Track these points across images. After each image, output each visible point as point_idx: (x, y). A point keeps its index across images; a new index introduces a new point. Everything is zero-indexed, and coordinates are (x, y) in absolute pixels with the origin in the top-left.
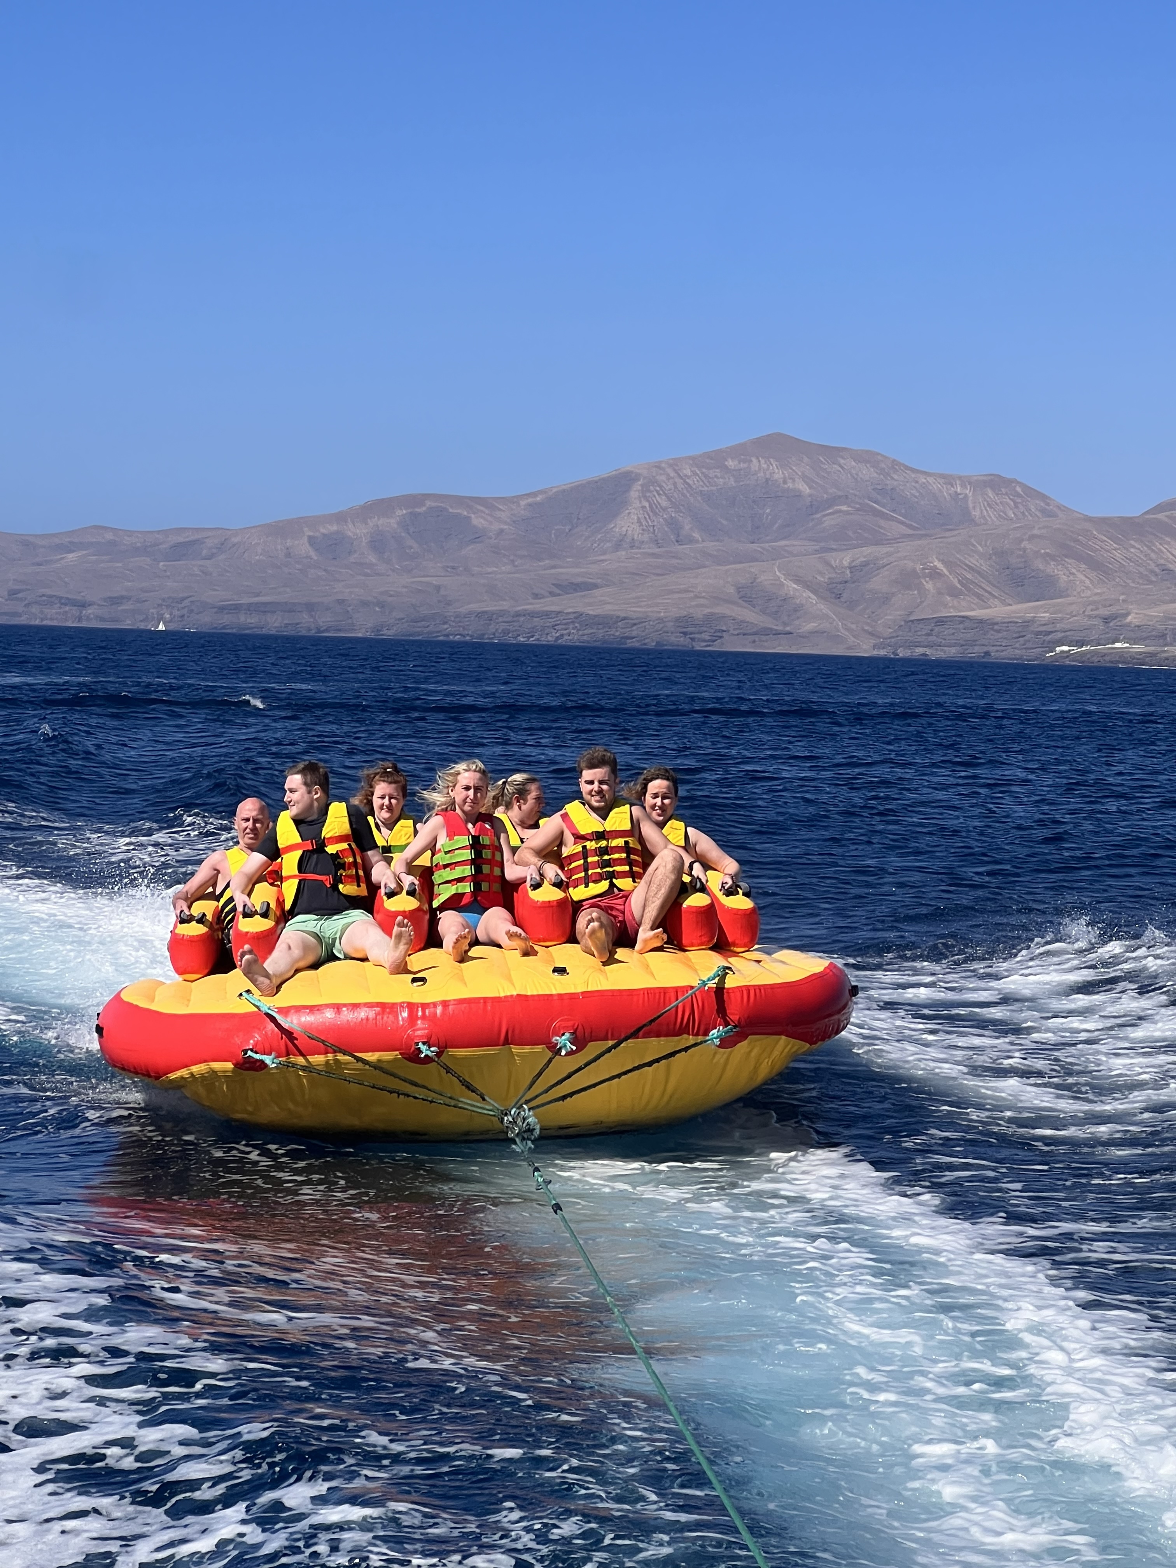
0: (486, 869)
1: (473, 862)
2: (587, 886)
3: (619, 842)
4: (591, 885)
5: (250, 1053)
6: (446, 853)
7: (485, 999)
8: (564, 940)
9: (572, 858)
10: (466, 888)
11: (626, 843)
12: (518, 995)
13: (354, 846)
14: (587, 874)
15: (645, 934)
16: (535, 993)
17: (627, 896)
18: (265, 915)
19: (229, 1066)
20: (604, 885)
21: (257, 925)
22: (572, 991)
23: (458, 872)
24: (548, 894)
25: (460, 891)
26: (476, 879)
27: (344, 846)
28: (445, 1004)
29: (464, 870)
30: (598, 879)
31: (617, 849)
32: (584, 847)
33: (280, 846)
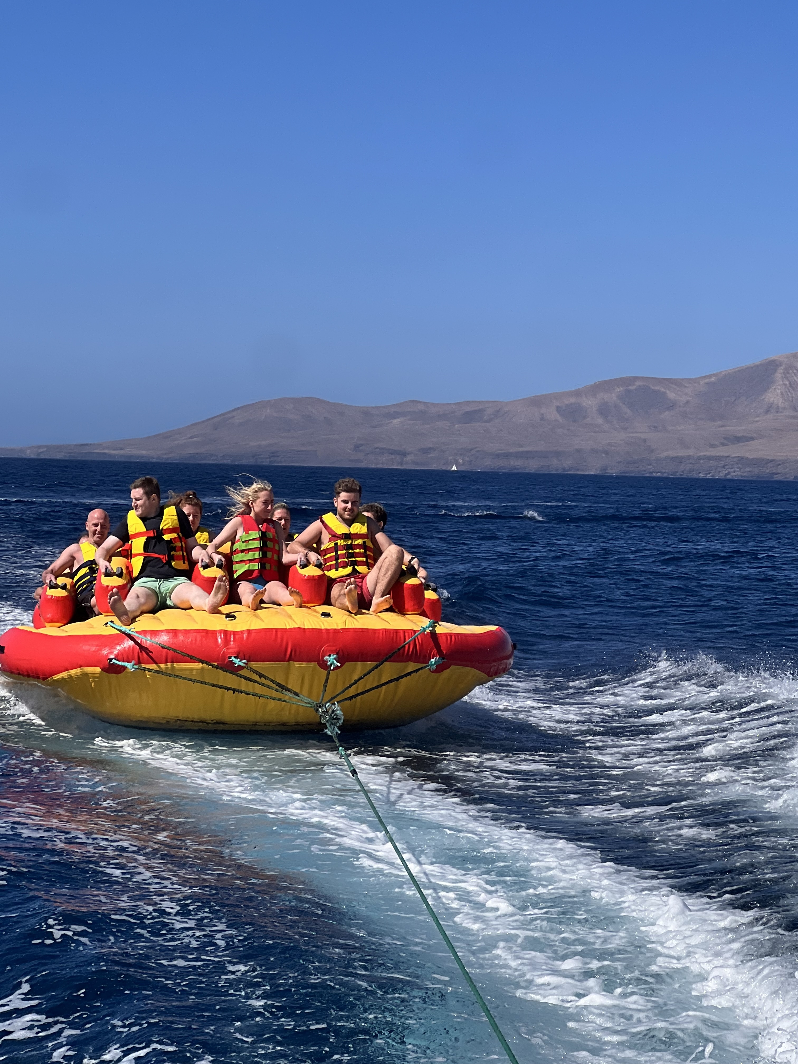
0: (269, 555)
1: (260, 549)
2: (337, 570)
3: (360, 541)
4: (340, 569)
5: (114, 661)
6: (243, 542)
7: (277, 630)
8: (321, 602)
9: (327, 551)
10: (256, 566)
11: (364, 542)
12: (299, 628)
13: (180, 534)
14: (337, 562)
15: (376, 600)
16: (310, 627)
17: (363, 577)
18: (120, 575)
19: (98, 669)
20: (349, 570)
21: (115, 581)
22: (335, 627)
23: (250, 556)
24: (312, 571)
25: (251, 568)
26: (262, 561)
27: (174, 535)
28: (249, 631)
29: (254, 554)
30: (345, 566)
31: (358, 546)
32: (336, 544)
33: (130, 533)
